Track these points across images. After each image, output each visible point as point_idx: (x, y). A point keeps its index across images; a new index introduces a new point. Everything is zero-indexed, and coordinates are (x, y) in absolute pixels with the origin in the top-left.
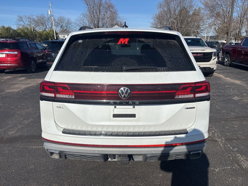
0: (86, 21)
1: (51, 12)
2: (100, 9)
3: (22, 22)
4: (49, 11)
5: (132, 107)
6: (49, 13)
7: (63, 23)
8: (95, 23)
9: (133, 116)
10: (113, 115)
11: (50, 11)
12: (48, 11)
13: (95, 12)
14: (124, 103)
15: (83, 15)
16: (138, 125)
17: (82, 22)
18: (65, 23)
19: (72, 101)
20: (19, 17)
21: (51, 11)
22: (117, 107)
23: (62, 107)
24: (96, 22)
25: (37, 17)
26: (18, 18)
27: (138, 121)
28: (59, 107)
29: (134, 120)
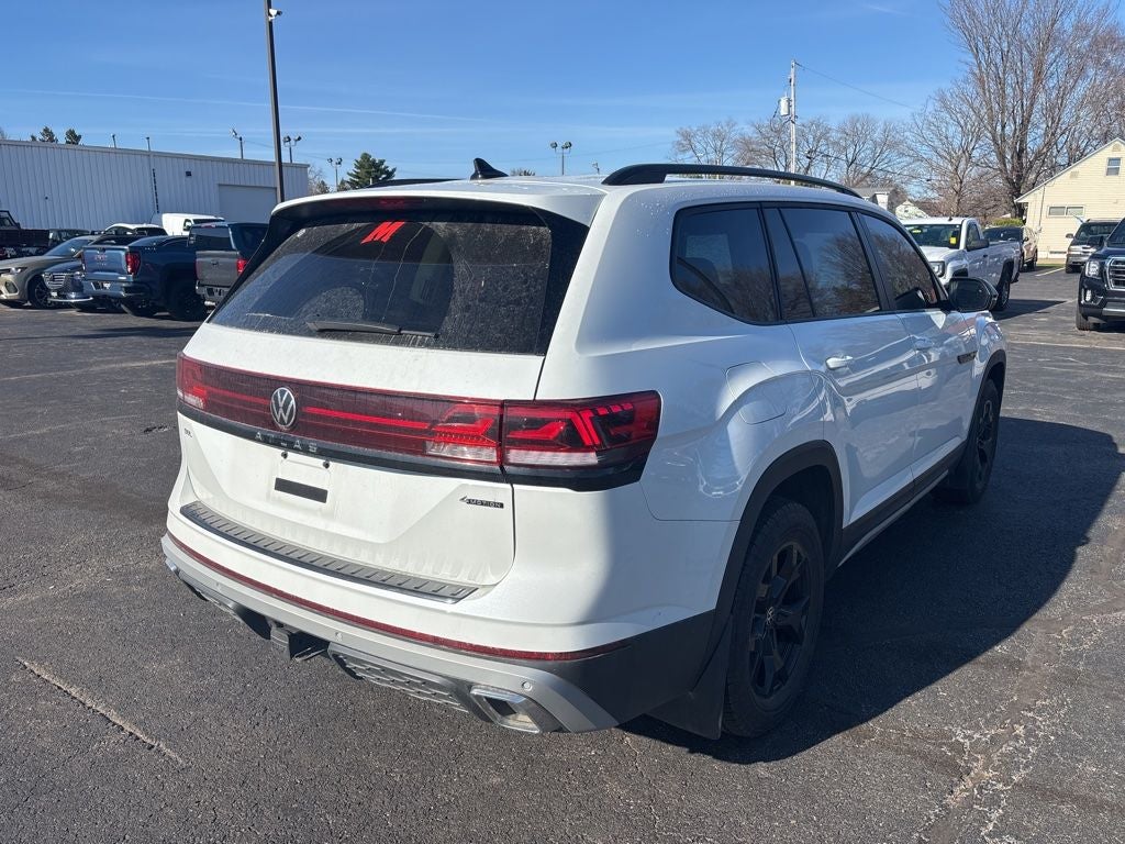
0: (952, 129)
1: (792, 103)
2: (1041, 63)
3: (691, 152)
4: (784, 104)
5: (320, 462)
6: (783, 111)
7: (864, 143)
8: (1003, 136)
9: (319, 495)
10: (278, 480)
11: (789, 101)
12: (779, 101)
13: (1011, 79)
14: (284, 441)
15: (943, 100)
16: (328, 529)
17: (927, 134)
18: (869, 145)
19: (200, 415)
20: (683, 135)
21: (793, 98)
22: (291, 455)
23: (190, 434)
24: (1009, 130)
25: (758, 128)
26: (680, 138)
27: (330, 516)
29: (320, 510)
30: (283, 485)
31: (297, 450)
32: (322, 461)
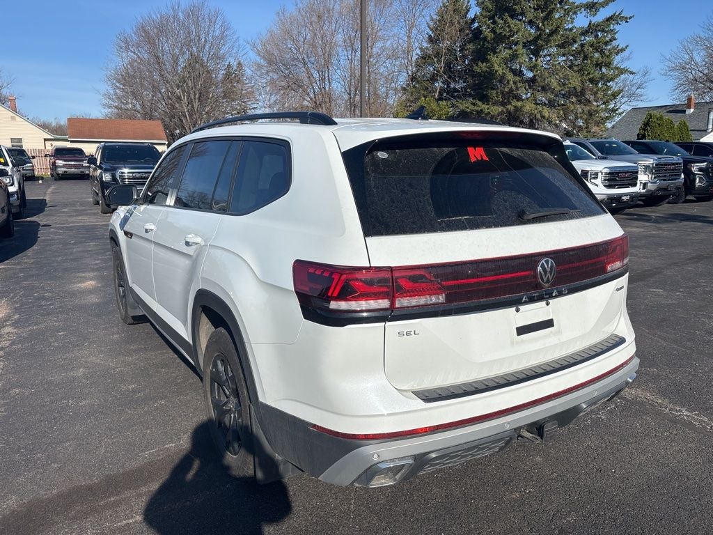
9: (549, 324)
10: (517, 328)
14: (546, 294)
16: (562, 341)
19: (442, 309)
22: (522, 308)
23: (412, 333)
27: (556, 333)
28: (405, 333)
29: (551, 332)
30: (522, 331)
31: (526, 303)
32: (544, 302)
